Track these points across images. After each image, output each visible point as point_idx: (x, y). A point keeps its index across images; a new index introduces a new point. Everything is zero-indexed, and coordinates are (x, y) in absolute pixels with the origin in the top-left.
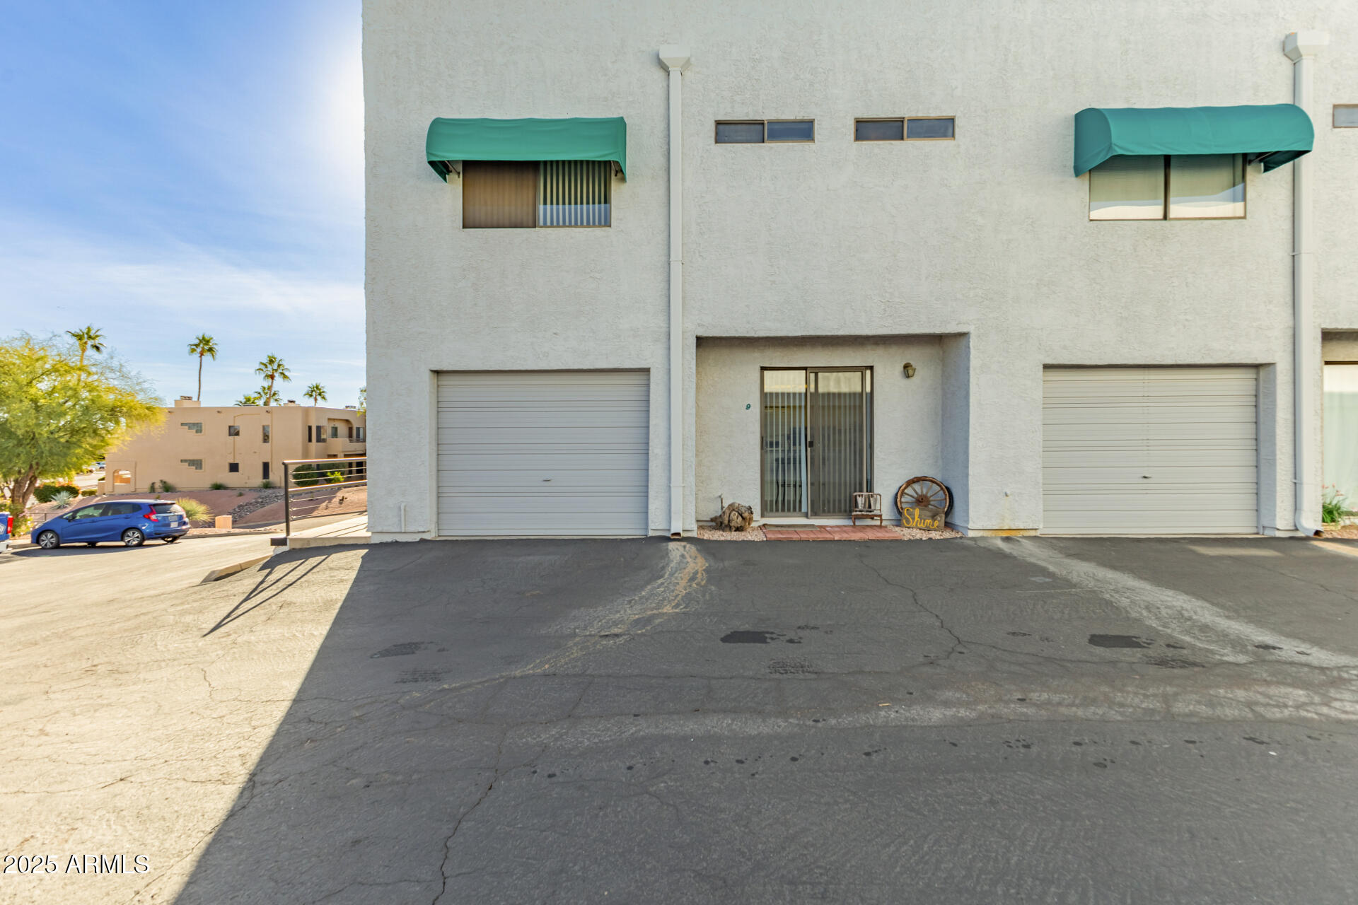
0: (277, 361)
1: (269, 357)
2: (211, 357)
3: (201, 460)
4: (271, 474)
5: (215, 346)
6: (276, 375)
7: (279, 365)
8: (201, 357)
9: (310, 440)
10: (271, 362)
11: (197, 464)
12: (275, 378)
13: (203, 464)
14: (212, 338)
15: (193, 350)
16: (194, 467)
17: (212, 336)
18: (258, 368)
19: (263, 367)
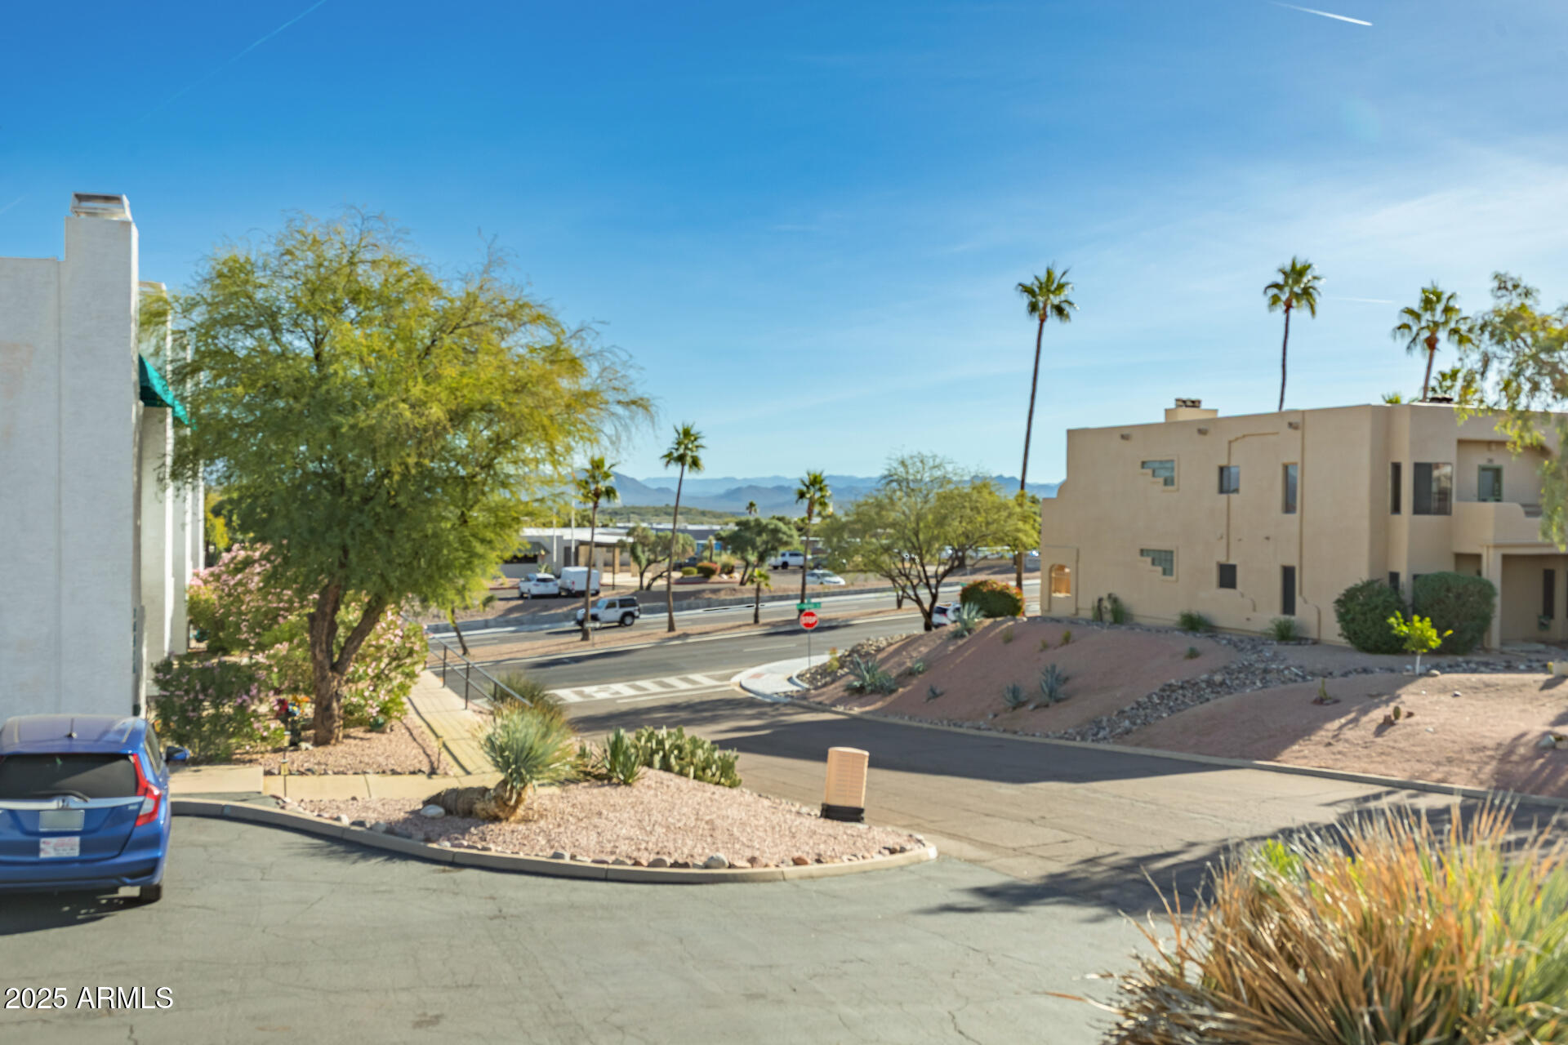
0: (1445, 296)
1: (1424, 291)
2: (1306, 312)
3: (1171, 552)
4: (1298, 600)
5: (1316, 284)
6: (1442, 335)
7: (1448, 310)
8: (1287, 311)
9: (1396, 508)
10: (1428, 304)
11: (1163, 560)
12: (1439, 346)
13: (1175, 559)
14: (1309, 266)
15: (1275, 300)
16: (1160, 569)
17: (1310, 261)
18: (1398, 323)
19: (1408, 319)
